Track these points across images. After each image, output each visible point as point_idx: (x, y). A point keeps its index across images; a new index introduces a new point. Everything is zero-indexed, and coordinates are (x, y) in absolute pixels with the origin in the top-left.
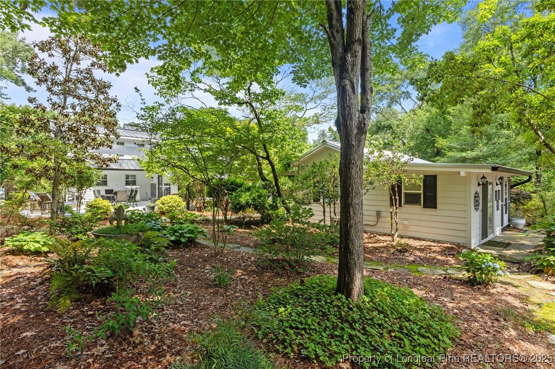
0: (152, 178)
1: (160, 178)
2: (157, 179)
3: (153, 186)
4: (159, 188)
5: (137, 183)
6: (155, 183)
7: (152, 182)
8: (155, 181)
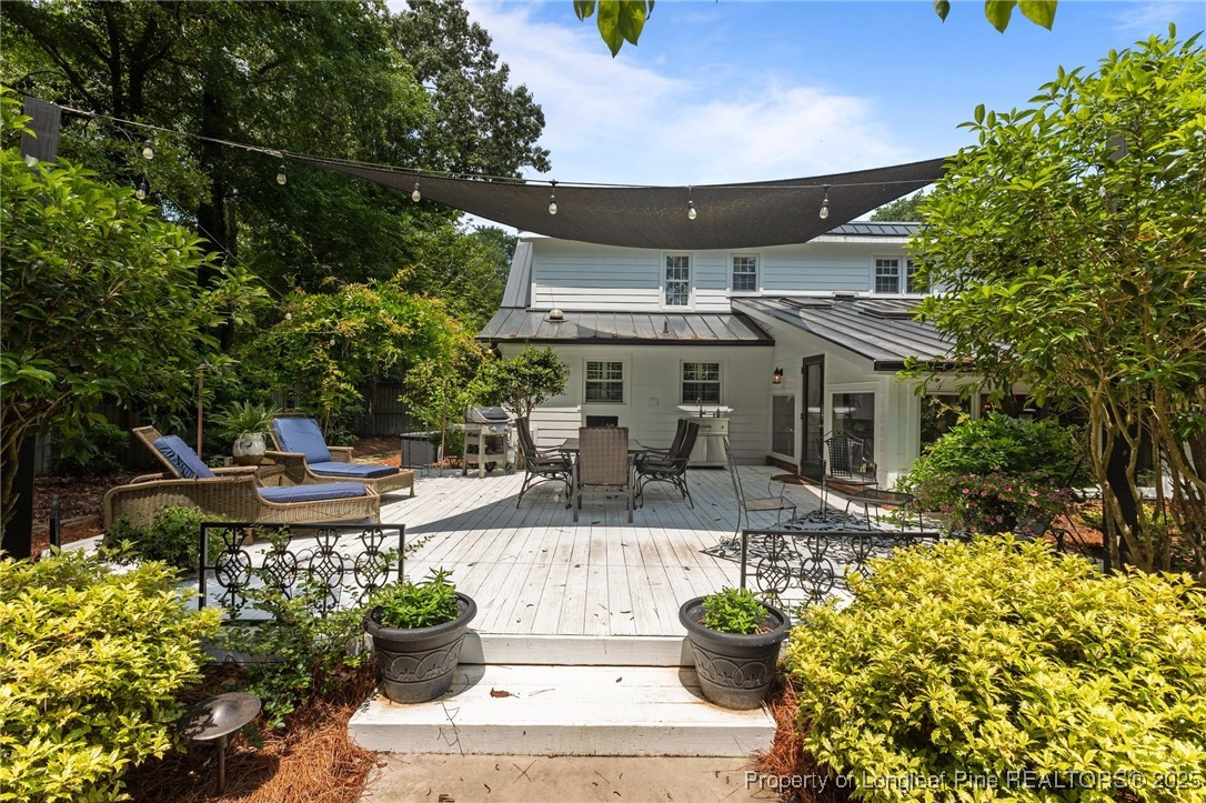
0: (779, 372)
1: (813, 370)
2: (800, 376)
3: (782, 405)
4: (805, 416)
5: (723, 393)
6: (788, 392)
7: (778, 391)
8: (793, 386)
